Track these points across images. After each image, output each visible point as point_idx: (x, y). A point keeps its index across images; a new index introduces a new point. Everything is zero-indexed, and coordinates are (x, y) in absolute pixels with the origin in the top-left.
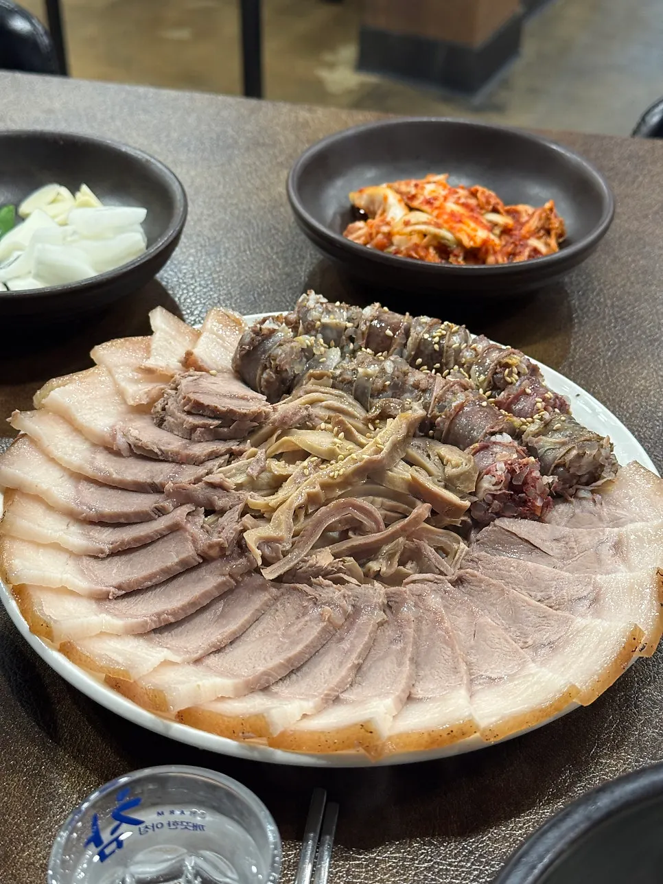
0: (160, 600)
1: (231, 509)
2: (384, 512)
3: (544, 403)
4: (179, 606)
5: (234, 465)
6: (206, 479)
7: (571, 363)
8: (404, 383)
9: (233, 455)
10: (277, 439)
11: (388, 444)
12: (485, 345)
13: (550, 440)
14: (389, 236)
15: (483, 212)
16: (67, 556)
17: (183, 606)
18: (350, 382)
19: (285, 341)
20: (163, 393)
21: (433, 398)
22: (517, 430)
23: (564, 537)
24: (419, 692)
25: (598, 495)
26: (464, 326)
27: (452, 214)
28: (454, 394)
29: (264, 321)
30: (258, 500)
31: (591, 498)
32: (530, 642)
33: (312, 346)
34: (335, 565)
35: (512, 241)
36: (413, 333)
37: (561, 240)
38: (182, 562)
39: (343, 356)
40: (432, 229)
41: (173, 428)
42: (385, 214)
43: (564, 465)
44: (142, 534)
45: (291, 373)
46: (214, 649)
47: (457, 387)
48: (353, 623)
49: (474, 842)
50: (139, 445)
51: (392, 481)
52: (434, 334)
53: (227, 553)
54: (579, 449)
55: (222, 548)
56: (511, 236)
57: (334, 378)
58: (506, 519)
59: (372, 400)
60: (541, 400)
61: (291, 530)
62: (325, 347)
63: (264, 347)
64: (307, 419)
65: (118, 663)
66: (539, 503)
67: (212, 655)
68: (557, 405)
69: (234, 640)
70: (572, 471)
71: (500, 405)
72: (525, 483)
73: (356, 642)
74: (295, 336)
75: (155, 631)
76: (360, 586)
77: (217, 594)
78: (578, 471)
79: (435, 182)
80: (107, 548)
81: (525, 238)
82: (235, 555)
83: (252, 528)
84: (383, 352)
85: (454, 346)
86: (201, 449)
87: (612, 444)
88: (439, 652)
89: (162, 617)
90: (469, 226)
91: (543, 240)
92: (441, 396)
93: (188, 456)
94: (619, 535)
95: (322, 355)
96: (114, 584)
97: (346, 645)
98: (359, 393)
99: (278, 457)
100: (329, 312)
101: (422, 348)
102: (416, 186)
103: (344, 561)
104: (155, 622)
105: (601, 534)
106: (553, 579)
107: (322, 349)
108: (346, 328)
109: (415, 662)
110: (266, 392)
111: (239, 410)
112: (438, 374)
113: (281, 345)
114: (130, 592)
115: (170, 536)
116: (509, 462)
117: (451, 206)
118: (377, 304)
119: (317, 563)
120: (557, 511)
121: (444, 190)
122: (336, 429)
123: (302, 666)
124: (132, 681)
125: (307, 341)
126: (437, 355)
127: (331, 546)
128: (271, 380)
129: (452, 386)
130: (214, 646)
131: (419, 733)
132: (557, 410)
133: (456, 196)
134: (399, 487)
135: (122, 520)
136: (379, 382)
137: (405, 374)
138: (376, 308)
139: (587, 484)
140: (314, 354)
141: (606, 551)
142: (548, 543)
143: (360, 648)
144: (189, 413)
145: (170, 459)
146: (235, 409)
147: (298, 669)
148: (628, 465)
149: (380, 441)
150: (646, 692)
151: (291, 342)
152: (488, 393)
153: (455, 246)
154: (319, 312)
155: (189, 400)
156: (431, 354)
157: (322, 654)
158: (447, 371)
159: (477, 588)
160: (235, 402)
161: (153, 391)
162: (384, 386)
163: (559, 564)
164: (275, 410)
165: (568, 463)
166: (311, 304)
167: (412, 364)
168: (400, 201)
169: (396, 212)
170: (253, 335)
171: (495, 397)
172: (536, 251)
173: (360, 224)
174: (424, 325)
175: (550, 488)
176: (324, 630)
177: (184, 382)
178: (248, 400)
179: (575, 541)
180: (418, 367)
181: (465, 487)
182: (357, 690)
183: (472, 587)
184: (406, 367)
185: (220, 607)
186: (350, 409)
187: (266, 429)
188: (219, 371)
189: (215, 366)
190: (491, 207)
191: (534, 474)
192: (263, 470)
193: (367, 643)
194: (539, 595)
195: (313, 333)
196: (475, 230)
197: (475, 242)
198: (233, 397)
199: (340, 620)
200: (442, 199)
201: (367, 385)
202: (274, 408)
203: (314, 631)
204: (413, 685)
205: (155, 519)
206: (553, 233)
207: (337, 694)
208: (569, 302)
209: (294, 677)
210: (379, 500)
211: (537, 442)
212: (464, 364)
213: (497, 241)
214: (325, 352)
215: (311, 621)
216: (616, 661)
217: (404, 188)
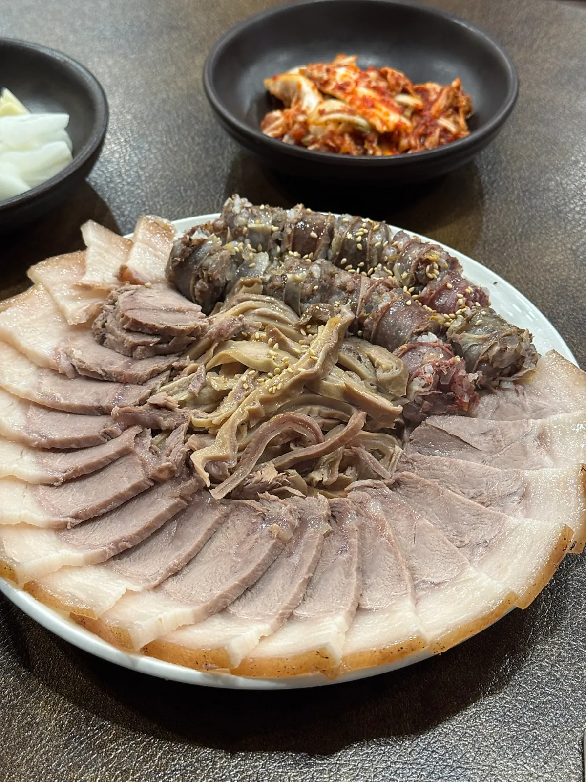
0: (117, 526)
1: (176, 428)
2: (321, 421)
3: (465, 299)
4: (134, 532)
5: (176, 382)
6: (151, 400)
7: (485, 242)
8: (331, 285)
9: (175, 372)
10: (215, 352)
11: (321, 355)
12: (405, 241)
13: (474, 336)
14: (305, 124)
15: (393, 94)
16: (23, 487)
17: (139, 531)
18: (280, 289)
19: (215, 250)
20: (102, 309)
21: (360, 300)
22: (442, 327)
23: (491, 430)
24: (367, 604)
25: (520, 386)
26: (384, 222)
27: (365, 100)
28: (380, 294)
29: (193, 231)
30: (201, 418)
31: (514, 389)
32: (467, 542)
33: (241, 252)
34: (280, 479)
35: (423, 122)
36: (336, 234)
37: (469, 116)
38: (134, 488)
39: (271, 260)
40: (346, 117)
41: (115, 345)
42: (300, 102)
43: (487, 361)
44: (94, 460)
45: (222, 281)
46: (170, 574)
47: (381, 287)
48: (301, 536)
49: (426, 738)
50: (83, 367)
51: (327, 389)
52: (357, 234)
53: (177, 475)
54: (501, 344)
55: (171, 471)
56: (422, 117)
57: (264, 283)
58: (436, 418)
59: (302, 305)
60: (462, 296)
61: (235, 447)
62: (254, 252)
63: (195, 258)
64: (241, 329)
65: (82, 602)
66: (466, 400)
67: (170, 579)
68: (478, 299)
69: (190, 561)
70: (495, 365)
71: (423, 300)
72: (453, 381)
73: (304, 555)
74: (224, 243)
75: (114, 557)
76: (304, 498)
77: (170, 516)
78: (500, 365)
79: (345, 66)
80: (61, 477)
81: (435, 118)
82: (184, 476)
83: (199, 449)
84: (309, 254)
85: (376, 245)
86: (143, 367)
87: (531, 335)
88: (383, 558)
89: (120, 545)
90: (380, 110)
91: (451, 119)
92: (368, 297)
93: (131, 376)
94: (543, 427)
95: (251, 261)
96: (71, 513)
97: (295, 559)
98: (289, 298)
99: (217, 369)
100: (254, 216)
101: (346, 248)
102: (328, 71)
103: (287, 474)
104: (113, 550)
105: (526, 425)
106: (484, 475)
107: (251, 254)
108: (272, 232)
109: (362, 571)
110: (201, 301)
111: (176, 327)
112: (364, 273)
113: (211, 254)
114: (87, 520)
115: (121, 461)
116: (437, 364)
117: (363, 91)
118: (300, 206)
119: (262, 478)
120: (483, 403)
121: (354, 74)
122: (270, 340)
123: (256, 583)
124: (96, 619)
125: (236, 248)
126: (361, 254)
127: (274, 460)
128: (205, 290)
129: (377, 286)
130: (171, 571)
131: (371, 652)
132: (477, 304)
133: (367, 80)
134: (334, 395)
135: (74, 446)
136: (308, 287)
137: (332, 275)
138: (299, 210)
139: (510, 375)
140: (243, 260)
141: (531, 443)
142: (476, 438)
143: (309, 561)
144: (128, 331)
145: (114, 380)
146: (172, 326)
147: (253, 586)
148: (547, 354)
149: (313, 352)
150: (574, 575)
151: (221, 250)
152: (412, 289)
153: (369, 132)
154: (245, 218)
155: (127, 319)
156: (355, 253)
157: (274, 570)
158: (372, 269)
159: (414, 490)
160: (172, 316)
161: (92, 309)
162: (313, 290)
163: (488, 458)
164: (210, 322)
165: (491, 359)
166: (237, 209)
167: (337, 264)
168: (313, 88)
169: (311, 100)
170: (184, 247)
171: (418, 294)
172: (445, 130)
173: (277, 114)
174: (346, 224)
175: (475, 385)
176: (274, 547)
177: (121, 298)
178: (184, 313)
179: (502, 434)
180: (343, 267)
181: (396, 392)
182: (309, 604)
183: (409, 489)
184: (333, 269)
185: (174, 527)
186: (282, 315)
187: (204, 342)
188: (153, 282)
189: (149, 277)
190: (401, 89)
191: (460, 374)
192: (205, 385)
193: (315, 556)
194: (472, 492)
195: (241, 238)
196: (387, 115)
197: (388, 127)
198: (169, 311)
199: (288, 535)
200: (353, 85)
201: (297, 290)
202: (209, 321)
203: (266, 548)
204: (361, 595)
205: (105, 443)
206: (461, 110)
207: (291, 611)
208: (479, 177)
209: (249, 594)
210: (316, 408)
211: (461, 339)
212: (387, 262)
213: (408, 123)
214: (254, 256)
215: (261, 538)
216: (549, 562)
217: (316, 74)
